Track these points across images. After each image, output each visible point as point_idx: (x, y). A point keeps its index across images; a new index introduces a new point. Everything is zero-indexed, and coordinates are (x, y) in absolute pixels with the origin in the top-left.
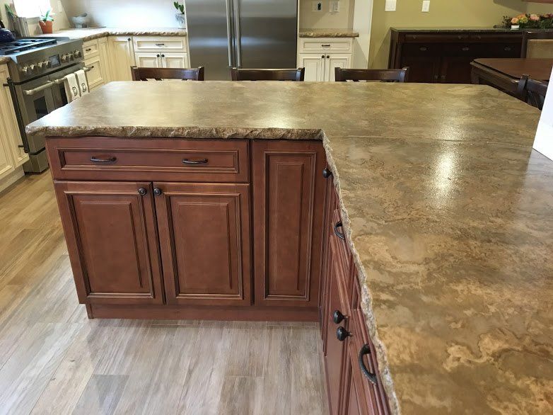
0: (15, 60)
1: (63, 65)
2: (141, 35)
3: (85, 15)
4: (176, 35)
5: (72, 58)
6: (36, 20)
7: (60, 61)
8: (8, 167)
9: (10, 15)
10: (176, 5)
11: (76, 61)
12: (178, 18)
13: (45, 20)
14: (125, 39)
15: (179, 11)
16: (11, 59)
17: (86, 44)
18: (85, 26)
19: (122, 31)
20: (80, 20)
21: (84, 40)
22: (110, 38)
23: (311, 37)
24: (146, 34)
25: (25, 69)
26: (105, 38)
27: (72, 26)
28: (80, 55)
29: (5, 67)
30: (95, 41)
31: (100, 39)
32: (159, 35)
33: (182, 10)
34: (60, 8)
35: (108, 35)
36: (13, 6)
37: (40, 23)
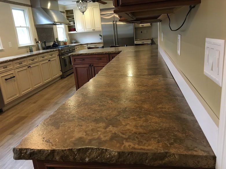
0: (60, 49)
1: (70, 52)
2: (90, 44)
3: (75, 40)
4: (100, 43)
5: (72, 50)
6: (63, 41)
7: (70, 51)
8: (58, 75)
9: (57, 40)
10: (100, 35)
11: (73, 51)
12: (101, 39)
13: (65, 42)
14: (86, 45)
15: (101, 37)
16: (59, 49)
17: (76, 47)
18: (75, 43)
19: (85, 43)
20: (74, 41)
21: (75, 46)
22: (82, 45)
23: (139, 40)
24: (92, 44)
25: (62, 52)
26: (80, 46)
27: (72, 43)
28: (74, 49)
29: (58, 51)
30: (78, 46)
31: (79, 46)
32: (95, 43)
33: (102, 37)
34: (69, 39)
35: (81, 45)
36: (58, 38)
37: (64, 42)
